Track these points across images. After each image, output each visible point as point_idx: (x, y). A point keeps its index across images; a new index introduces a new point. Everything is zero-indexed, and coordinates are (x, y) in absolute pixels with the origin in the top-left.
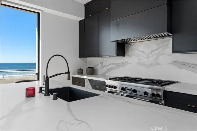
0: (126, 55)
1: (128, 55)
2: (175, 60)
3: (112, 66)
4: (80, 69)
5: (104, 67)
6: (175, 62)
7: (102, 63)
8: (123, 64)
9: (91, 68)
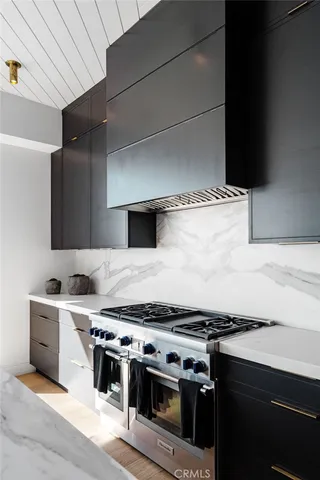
0: (158, 245)
1: (163, 245)
2: (269, 262)
3: (127, 272)
4: (54, 280)
5: (111, 274)
6: (267, 265)
7: (107, 264)
8: (151, 269)
9: (78, 279)
